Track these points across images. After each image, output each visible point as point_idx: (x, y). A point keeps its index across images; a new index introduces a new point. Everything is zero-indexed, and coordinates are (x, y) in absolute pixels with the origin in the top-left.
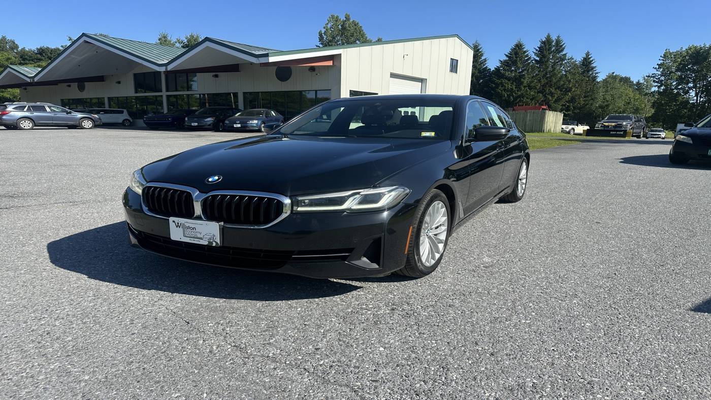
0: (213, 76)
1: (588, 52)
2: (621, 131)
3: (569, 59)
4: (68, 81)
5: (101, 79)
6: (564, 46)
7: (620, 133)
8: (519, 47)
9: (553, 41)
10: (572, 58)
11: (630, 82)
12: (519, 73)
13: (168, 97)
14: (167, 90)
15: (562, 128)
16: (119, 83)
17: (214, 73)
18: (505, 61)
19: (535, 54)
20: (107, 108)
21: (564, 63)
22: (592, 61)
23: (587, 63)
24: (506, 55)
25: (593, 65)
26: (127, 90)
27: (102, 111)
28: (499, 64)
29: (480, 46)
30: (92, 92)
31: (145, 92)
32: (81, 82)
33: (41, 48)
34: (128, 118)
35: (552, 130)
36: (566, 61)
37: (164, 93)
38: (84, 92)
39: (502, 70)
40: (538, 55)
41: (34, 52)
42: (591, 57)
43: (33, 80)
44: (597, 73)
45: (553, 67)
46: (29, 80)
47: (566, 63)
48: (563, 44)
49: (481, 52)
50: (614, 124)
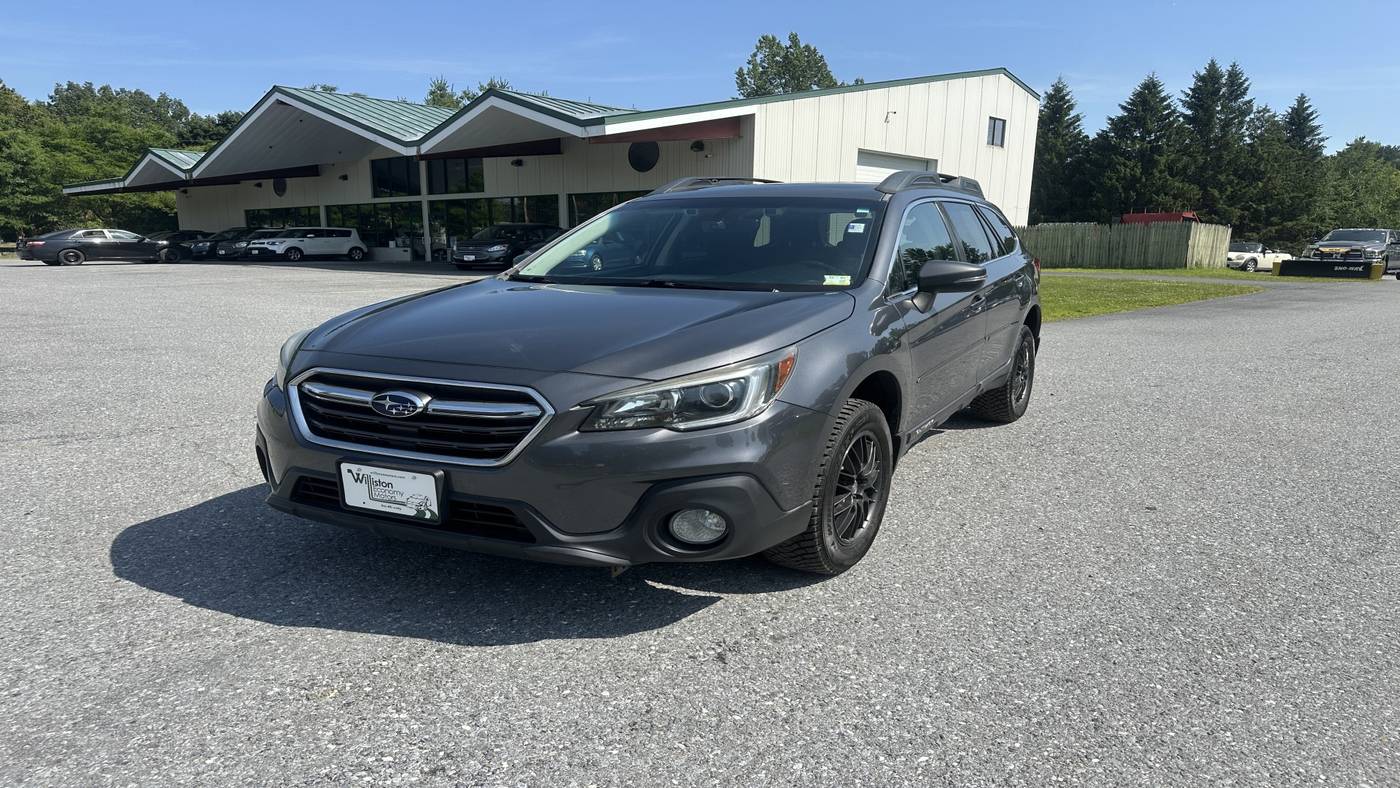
0: (512, 164)
1: (1303, 97)
2: (1362, 265)
3: (1259, 112)
4: (258, 176)
5: (312, 171)
6: (1247, 83)
7: (1358, 269)
8: (1150, 89)
9: (1222, 76)
10: (1266, 110)
12: (1149, 142)
13: (431, 203)
14: (431, 192)
15: (1229, 259)
16: (345, 178)
17: (515, 158)
18: (1121, 119)
19: (1184, 103)
20: (324, 226)
21: (1247, 119)
22: (1312, 114)
23: (1300, 120)
24: (1124, 108)
25: (1315, 123)
26: (360, 192)
27: (310, 232)
28: (1106, 126)
30: (298, 195)
31: (391, 196)
32: (279, 178)
33: (225, 115)
34: (359, 244)
35: (1205, 262)
36: (1252, 116)
37: (424, 198)
38: (286, 195)
39: (1112, 137)
40: (1189, 105)
41: (213, 122)
42: (1310, 106)
43: (191, 176)
44: (1323, 140)
45: (1223, 128)
46: (183, 176)
47: (1252, 120)
48: (1245, 80)
49: (1068, 101)
50: (1343, 250)
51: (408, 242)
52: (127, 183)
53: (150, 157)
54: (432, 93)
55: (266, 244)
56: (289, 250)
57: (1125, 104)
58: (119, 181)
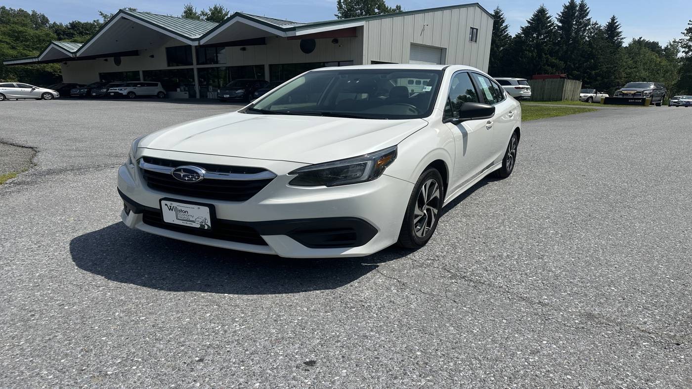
0: (240, 49)
1: (614, 17)
2: (640, 99)
3: (593, 25)
4: (105, 56)
5: (135, 53)
6: (589, 10)
7: (638, 101)
8: (542, 13)
9: (576, 6)
10: (596, 24)
11: (658, 47)
12: (540, 39)
13: (199, 69)
14: (198, 63)
15: (581, 97)
16: (152, 56)
17: (242, 47)
18: (527, 27)
19: (558, 20)
20: (142, 81)
21: (587, 28)
22: (618, 25)
24: (529, 22)
25: (619, 30)
26: (161, 64)
27: (139, 84)
28: (520, 31)
29: (502, 13)
30: (127, 65)
31: (177, 66)
32: (117, 57)
34: (162, 90)
35: (570, 98)
36: (590, 27)
38: (120, 66)
39: (523, 37)
40: (561, 21)
41: (68, 28)
42: (617, 22)
43: (76, 55)
44: (623, 39)
45: (576, 33)
46: (71, 55)
47: (589, 29)
48: (587, 9)
49: (502, 18)
50: (633, 92)
51: (187, 88)
52: (40, 59)
53: (52, 45)
54: (185, 12)
55: (117, 90)
56: (129, 93)
57: (529, 20)
58: (35, 58)
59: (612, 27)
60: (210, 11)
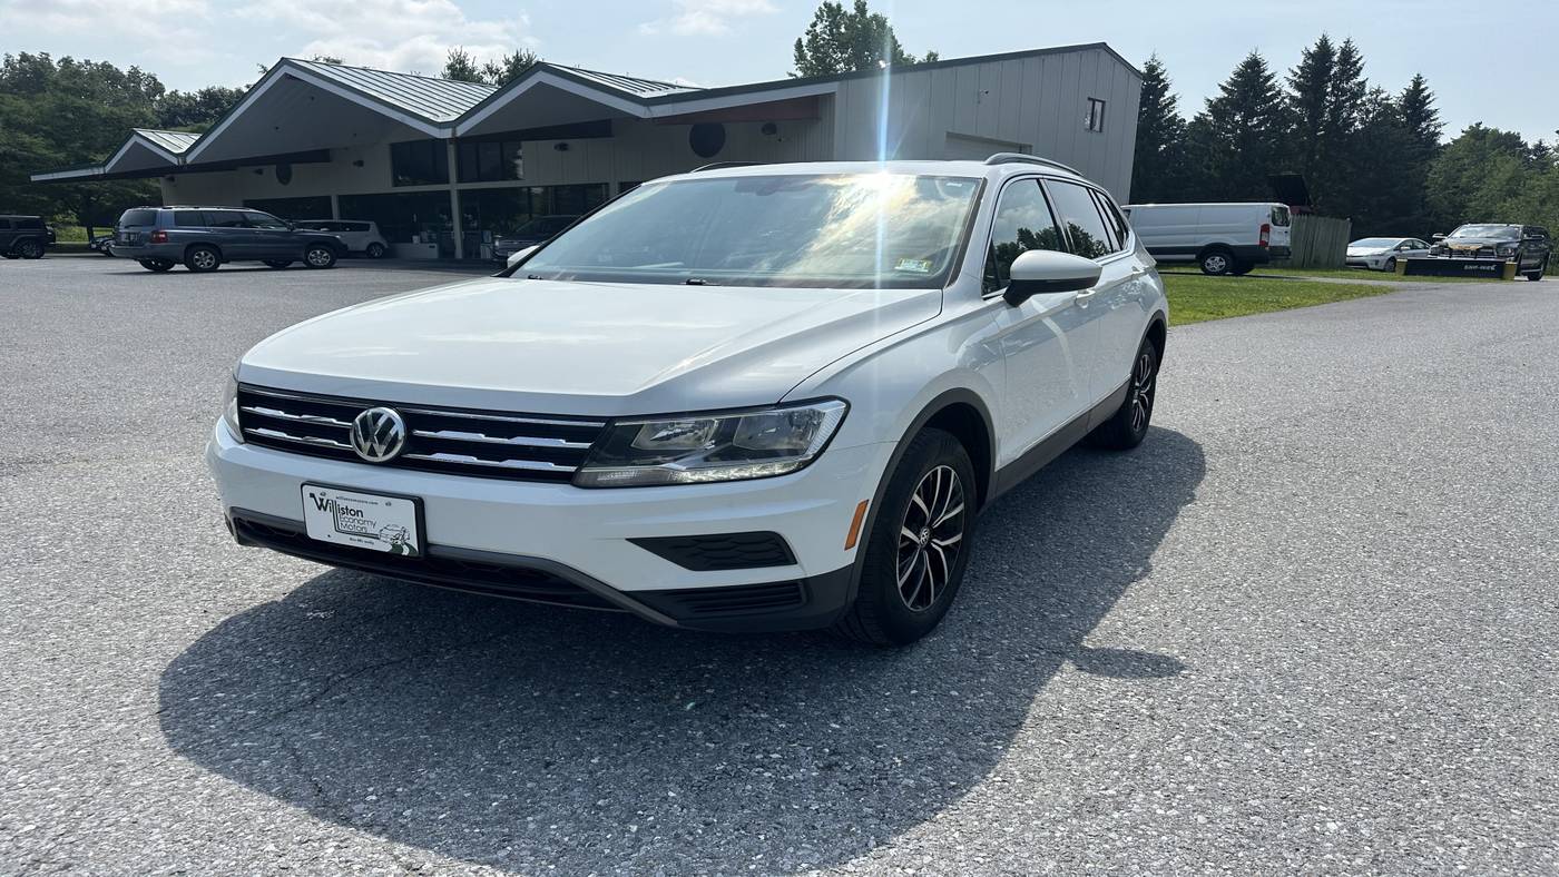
0: (556, 147)
1: (1419, 77)
2: (1491, 263)
3: (1371, 94)
4: (257, 163)
5: (321, 156)
6: (1360, 62)
7: (1488, 268)
8: (1254, 66)
9: (1334, 54)
10: (1378, 92)
11: (1520, 145)
12: (1251, 127)
13: (461, 192)
14: (460, 180)
16: (360, 163)
17: (559, 141)
18: (1220, 100)
19: (1291, 82)
20: (336, 219)
21: (1359, 102)
22: (1428, 96)
24: (1224, 88)
25: (1432, 107)
26: (378, 180)
27: (325, 225)
28: (1204, 109)
29: (1163, 68)
30: (304, 185)
31: (414, 184)
32: (284, 164)
34: (378, 238)
35: (1324, 259)
37: (454, 187)
38: (290, 185)
39: (1211, 121)
40: (1298, 86)
41: (194, 100)
42: (1427, 88)
43: (187, 161)
44: (1440, 126)
45: (1332, 113)
46: (174, 161)
47: (1363, 104)
48: (1359, 59)
49: (1163, 80)
50: (1473, 247)
51: (434, 236)
52: (107, 169)
53: (135, 139)
54: (450, 67)
57: (1225, 85)
58: (98, 166)
59: (1416, 100)
60: (506, 64)
